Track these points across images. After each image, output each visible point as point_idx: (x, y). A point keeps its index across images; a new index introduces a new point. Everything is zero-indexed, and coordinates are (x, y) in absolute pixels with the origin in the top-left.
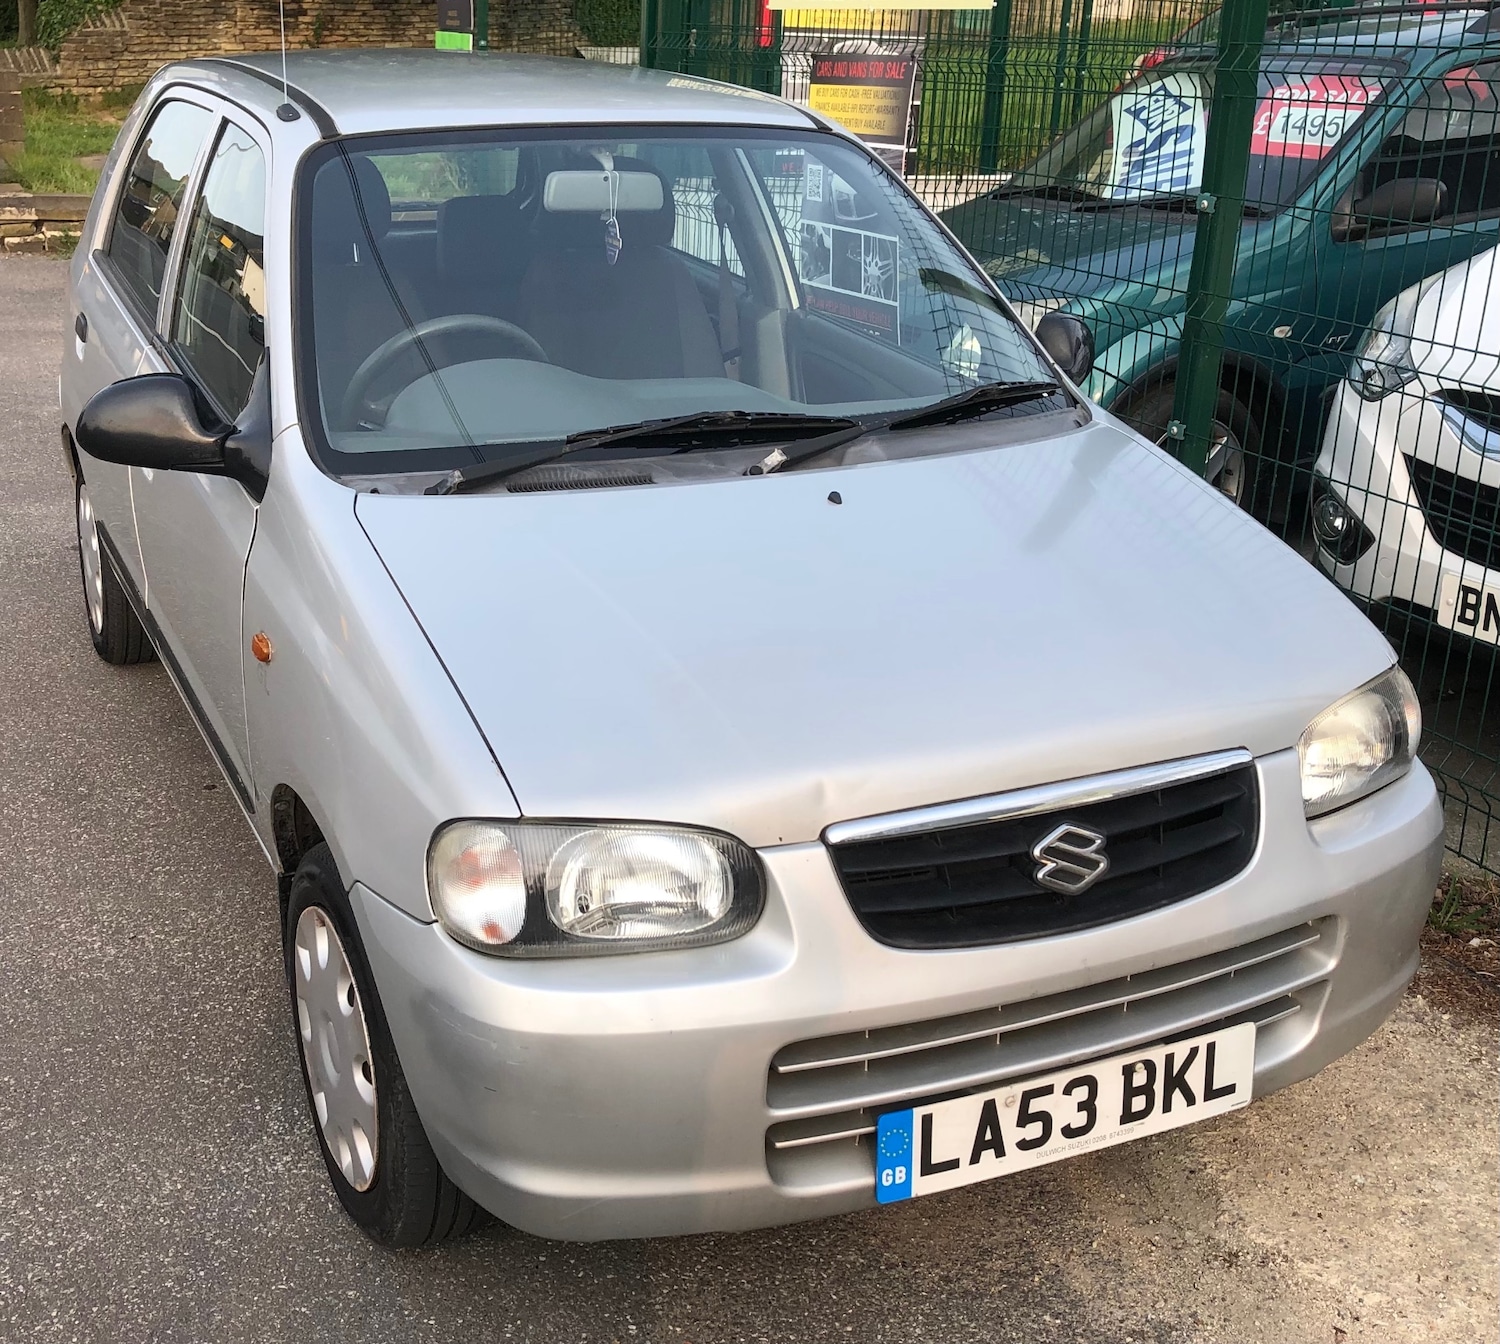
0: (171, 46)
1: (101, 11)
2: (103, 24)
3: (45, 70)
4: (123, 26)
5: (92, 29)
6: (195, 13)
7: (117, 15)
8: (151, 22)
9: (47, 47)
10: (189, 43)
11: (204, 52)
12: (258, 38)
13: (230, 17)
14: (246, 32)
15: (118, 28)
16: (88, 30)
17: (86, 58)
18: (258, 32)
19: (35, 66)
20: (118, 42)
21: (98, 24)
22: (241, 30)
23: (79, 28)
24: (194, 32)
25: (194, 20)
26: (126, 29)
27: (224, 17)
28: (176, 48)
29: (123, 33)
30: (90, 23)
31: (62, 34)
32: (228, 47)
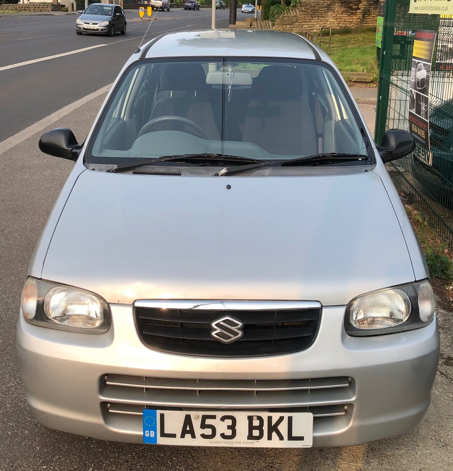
0: (312, 20)
1: (290, 9)
2: (290, 13)
3: (270, 28)
4: (296, 14)
5: (286, 15)
6: (321, 9)
7: (295, 10)
8: (306, 13)
9: (271, 21)
10: (318, 19)
11: (323, 22)
12: (342, 18)
13: (332, 11)
14: (338, 16)
15: (295, 15)
16: (285, 15)
17: (283, 24)
18: (342, 15)
19: (267, 27)
20: (294, 19)
21: (288, 13)
22: (337, 15)
23: (282, 15)
24: (320, 16)
25: (320, 12)
26: (297, 15)
27: (331, 11)
28: (313, 21)
29: (296, 16)
30: (286, 13)
31: (276, 17)
32: (331, 20)
